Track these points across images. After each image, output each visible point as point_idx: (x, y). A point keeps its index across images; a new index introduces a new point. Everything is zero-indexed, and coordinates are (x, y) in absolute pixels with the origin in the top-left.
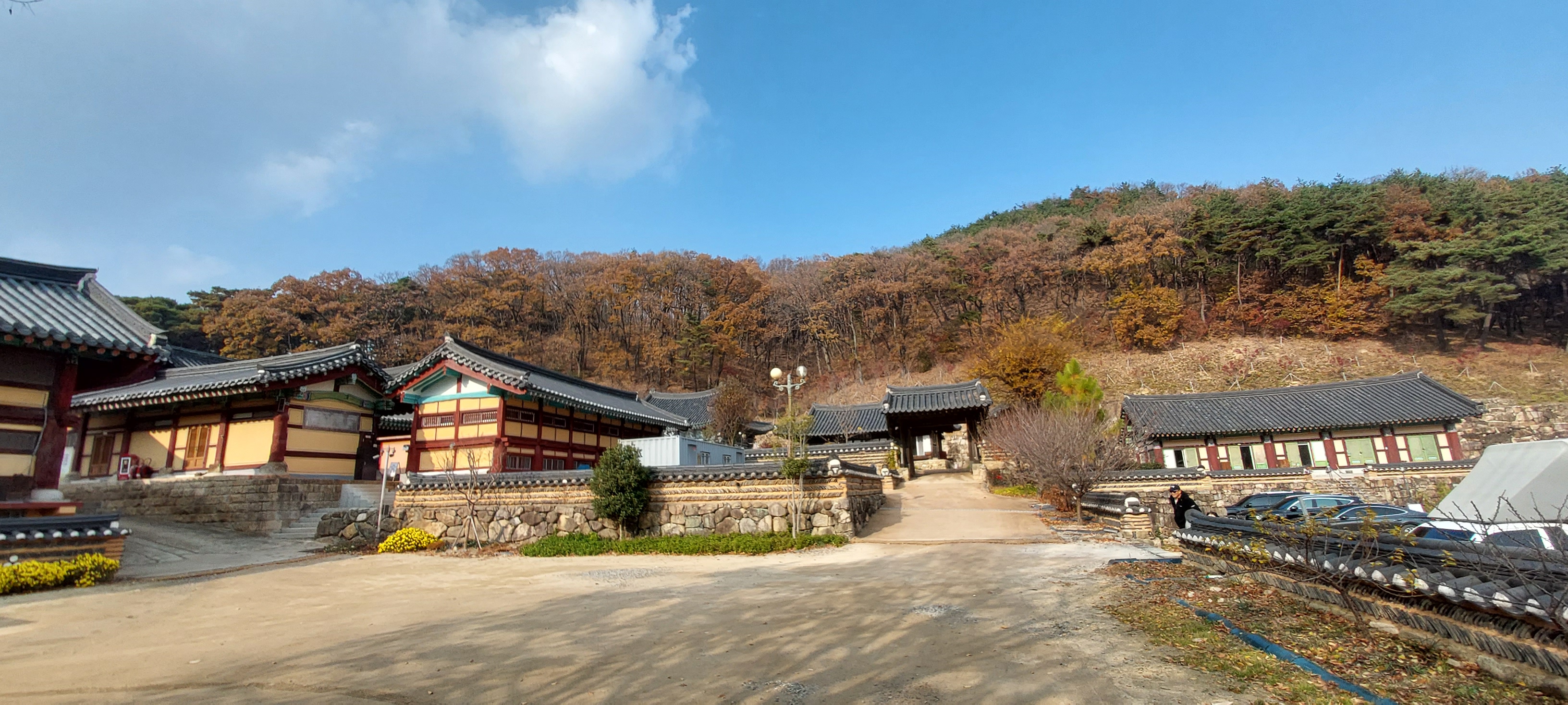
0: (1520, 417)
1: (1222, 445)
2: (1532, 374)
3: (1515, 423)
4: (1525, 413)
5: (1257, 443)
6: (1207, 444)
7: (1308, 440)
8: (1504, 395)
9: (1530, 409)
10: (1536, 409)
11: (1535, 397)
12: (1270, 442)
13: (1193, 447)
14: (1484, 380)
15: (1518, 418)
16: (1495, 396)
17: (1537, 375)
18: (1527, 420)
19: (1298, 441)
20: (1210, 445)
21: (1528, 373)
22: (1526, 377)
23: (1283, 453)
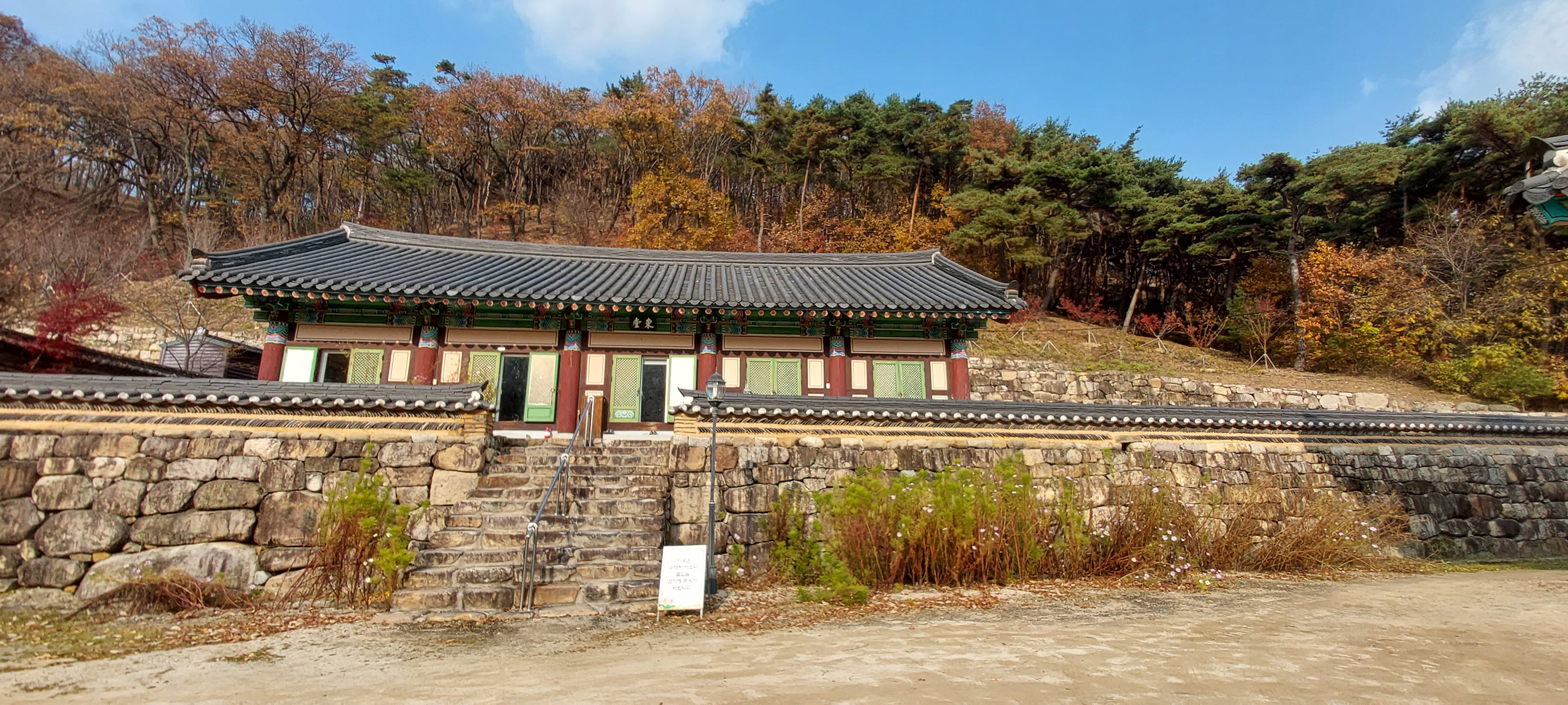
0: (1072, 390)
1: (457, 347)
2: (1090, 345)
3: (1065, 397)
4: (1079, 384)
5: (546, 349)
6: (416, 341)
7: (667, 352)
8: (1057, 359)
9: (1085, 379)
10: (1092, 379)
11: (1092, 365)
12: (575, 347)
13: (378, 345)
14: (1039, 346)
15: (1070, 391)
16: (1047, 359)
17: (1094, 345)
18: (1080, 395)
19: (643, 352)
20: (422, 344)
21: (1085, 344)
22: (1083, 347)
23: (601, 381)
